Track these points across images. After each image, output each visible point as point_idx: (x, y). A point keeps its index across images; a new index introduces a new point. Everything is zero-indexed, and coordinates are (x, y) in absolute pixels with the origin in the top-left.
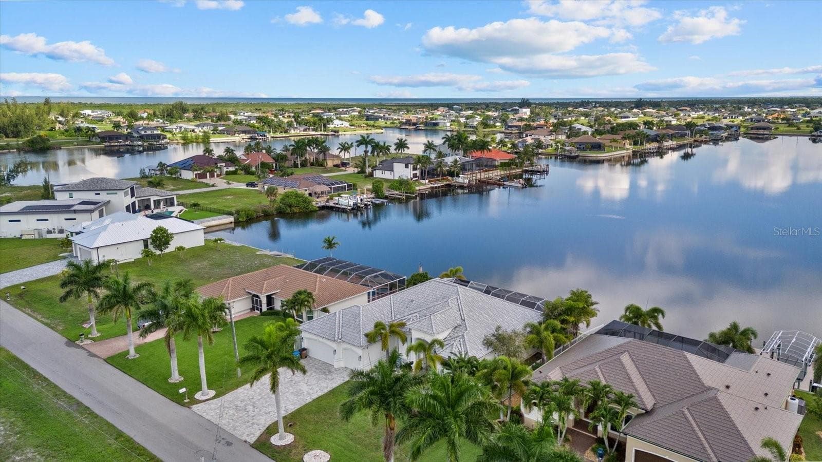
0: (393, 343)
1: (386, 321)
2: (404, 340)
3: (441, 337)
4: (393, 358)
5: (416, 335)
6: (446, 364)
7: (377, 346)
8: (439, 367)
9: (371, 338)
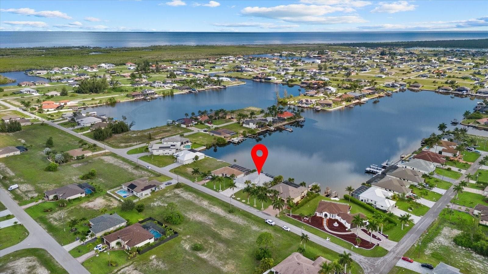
0: (249, 184)
1: (248, 180)
2: (250, 183)
3: (256, 183)
4: (249, 186)
5: (252, 183)
6: (256, 187)
7: (246, 184)
8: (256, 188)
9: (245, 183)
